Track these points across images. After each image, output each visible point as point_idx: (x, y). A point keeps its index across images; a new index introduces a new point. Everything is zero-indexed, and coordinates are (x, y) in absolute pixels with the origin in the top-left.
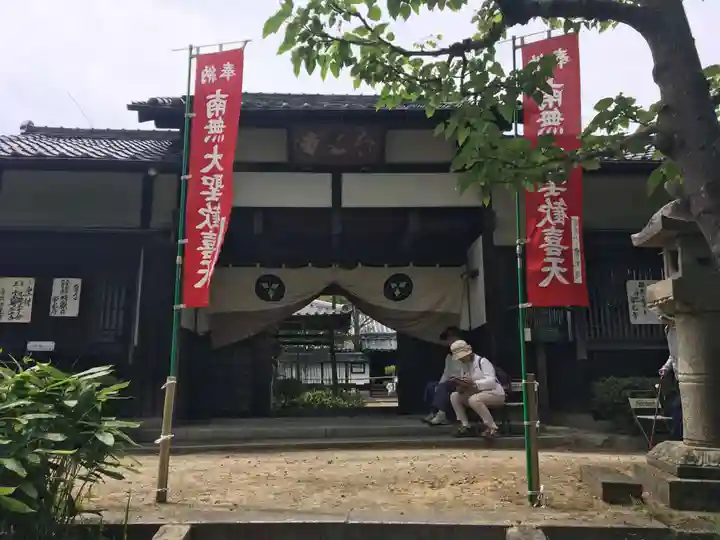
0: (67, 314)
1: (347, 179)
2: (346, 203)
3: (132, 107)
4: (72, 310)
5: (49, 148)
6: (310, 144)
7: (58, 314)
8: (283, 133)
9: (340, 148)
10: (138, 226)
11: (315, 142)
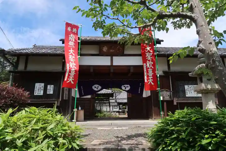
0: (50, 93)
1: (114, 58)
2: (114, 64)
3: (60, 40)
4: (52, 92)
5: (40, 51)
6: (105, 49)
7: (49, 93)
9: (113, 50)
10: (61, 70)
11: (106, 48)
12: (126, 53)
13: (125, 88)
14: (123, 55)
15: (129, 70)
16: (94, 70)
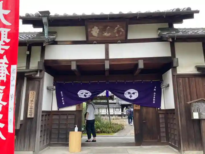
1: (111, 46)
2: (111, 57)
6: (95, 32)
8: (84, 27)
9: (108, 33)
10: (25, 68)
11: (98, 31)
12: (130, 37)
13: (131, 97)
14: (126, 41)
15: (137, 65)
16: (78, 66)
